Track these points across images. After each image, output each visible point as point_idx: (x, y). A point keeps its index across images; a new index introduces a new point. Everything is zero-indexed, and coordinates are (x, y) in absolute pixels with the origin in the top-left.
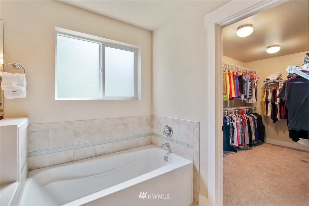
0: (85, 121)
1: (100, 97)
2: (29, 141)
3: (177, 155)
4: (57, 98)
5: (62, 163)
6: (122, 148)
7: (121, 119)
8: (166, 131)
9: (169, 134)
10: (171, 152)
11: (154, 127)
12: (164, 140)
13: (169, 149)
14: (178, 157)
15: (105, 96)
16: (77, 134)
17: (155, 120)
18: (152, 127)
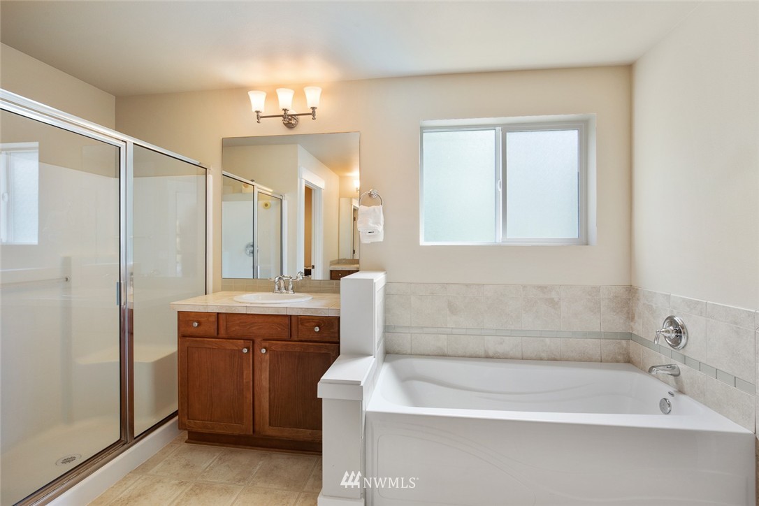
0: (467, 285)
1: (499, 239)
2: (386, 309)
3: (701, 403)
4: (423, 243)
5: (429, 355)
6: (544, 355)
7: (542, 288)
8: (668, 332)
9: (676, 342)
10: (684, 394)
11: (636, 318)
12: (663, 357)
13: (677, 383)
14: (700, 408)
15: (508, 237)
16: (453, 309)
17: (638, 299)
18: (631, 317)
